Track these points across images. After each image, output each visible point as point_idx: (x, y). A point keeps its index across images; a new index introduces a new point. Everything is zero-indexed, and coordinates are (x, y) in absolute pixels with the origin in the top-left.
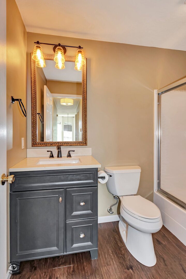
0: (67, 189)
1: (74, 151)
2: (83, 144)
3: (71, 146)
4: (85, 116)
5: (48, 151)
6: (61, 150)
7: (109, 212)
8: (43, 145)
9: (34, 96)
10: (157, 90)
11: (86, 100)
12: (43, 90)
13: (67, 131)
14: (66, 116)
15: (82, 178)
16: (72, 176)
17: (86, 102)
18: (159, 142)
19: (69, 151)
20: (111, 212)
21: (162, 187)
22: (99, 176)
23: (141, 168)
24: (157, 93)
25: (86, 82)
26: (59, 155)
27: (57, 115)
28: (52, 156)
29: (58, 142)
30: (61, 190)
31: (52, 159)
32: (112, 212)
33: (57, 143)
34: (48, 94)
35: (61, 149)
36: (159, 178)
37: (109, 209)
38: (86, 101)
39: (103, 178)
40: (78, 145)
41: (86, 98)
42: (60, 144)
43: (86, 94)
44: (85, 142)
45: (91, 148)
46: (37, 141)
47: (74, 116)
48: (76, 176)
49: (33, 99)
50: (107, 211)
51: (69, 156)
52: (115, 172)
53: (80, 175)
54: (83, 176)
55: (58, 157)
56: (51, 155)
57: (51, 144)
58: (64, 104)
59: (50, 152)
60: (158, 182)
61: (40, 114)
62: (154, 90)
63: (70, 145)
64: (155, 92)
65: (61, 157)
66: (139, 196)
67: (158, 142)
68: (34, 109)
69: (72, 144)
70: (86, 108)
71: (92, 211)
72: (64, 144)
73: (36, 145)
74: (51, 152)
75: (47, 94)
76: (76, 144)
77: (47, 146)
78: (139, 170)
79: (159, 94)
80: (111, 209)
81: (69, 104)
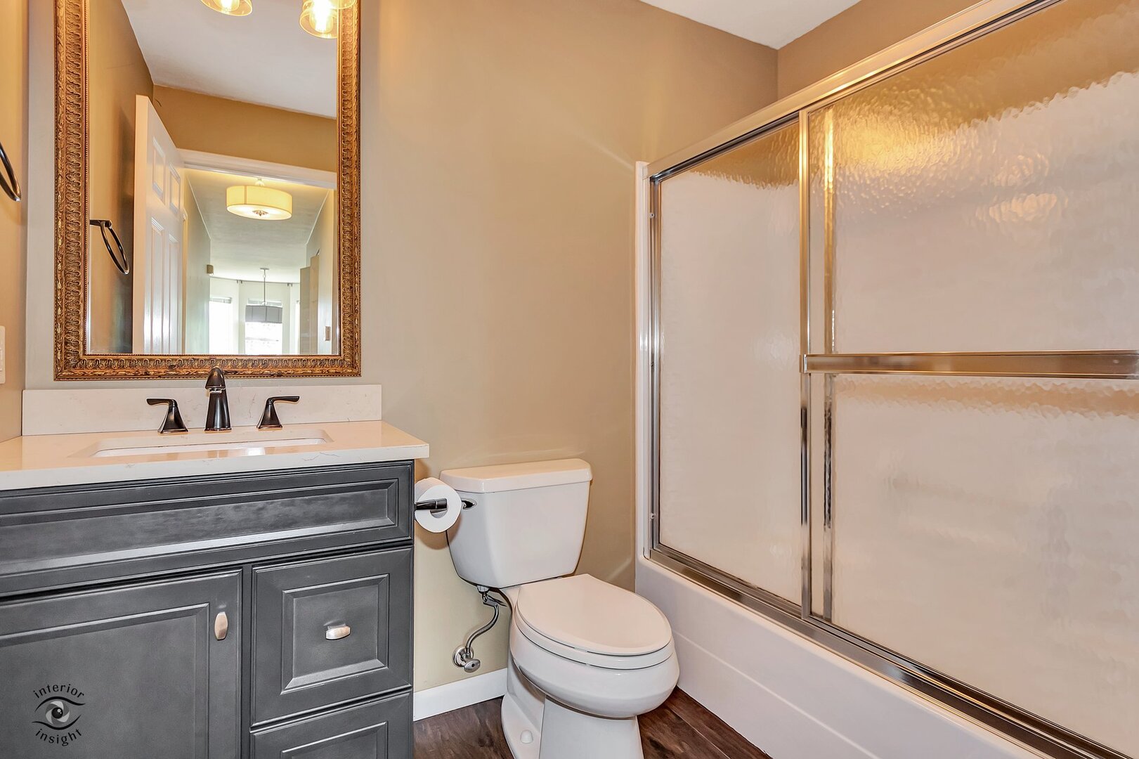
0: (259, 570)
1: (295, 399)
2: (339, 370)
3: (279, 375)
4: (351, 241)
5: (151, 402)
6: (224, 392)
7: (461, 666)
8: (122, 372)
9: (72, 119)
10: (646, 164)
11: (358, 168)
12: (129, 118)
13: (262, 322)
14: (257, 276)
15: (338, 509)
16: (282, 504)
17: (355, 178)
18: (655, 366)
19: (270, 402)
20: (469, 664)
21: (668, 538)
22: (420, 498)
23: (589, 466)
24: (646, 173)
25: (354, 88)
26: (218, 418)
27: (209, 269)
28: (175, 424)
29: (212, 359)
30: (225, 575)
31: (174, 438)
32: (475, 662)
33: (207, 364)
34: (156, 143)
35: (224, 385)
36: (655, 506)
37: (459, 650)
38: (355, 172)
39: (438, 507)
40: (317, 370)
41: (355, 158)
42: (222, 366)
43: (358, 140)
44: (353, 357)
45: (381, 386)
46: (89, 352)
47: (296, 278)
48: (309, 502)
49: (68, 133)
50: (451, 658)
51: (270, 420)
52: (488, 484)
53: (327, 498)
54: (343, 499)
55: (210, 426)
56: (172, 417)
57: (171, 367)
58: (247, 212)
59: (166, 407)
60: (653, 520)
61: (108, 224)
62: (638, 163)
63: (275, 371)
64: (641, 172)
65: (226, 425)
66: (585, 578)
67: (653, 366)
68: (69, 182)
69: (286, 367)
70: (358, 205)
71: (386, 661)
72: (245, 366)
73: (78, 372)
74: (172, 404)
75: (154, 139)
76: (304, 366)
77: (147, 374)
78: (585, 474)
79: (652, 179)
80: (467, 652)
81: (272, 214)
